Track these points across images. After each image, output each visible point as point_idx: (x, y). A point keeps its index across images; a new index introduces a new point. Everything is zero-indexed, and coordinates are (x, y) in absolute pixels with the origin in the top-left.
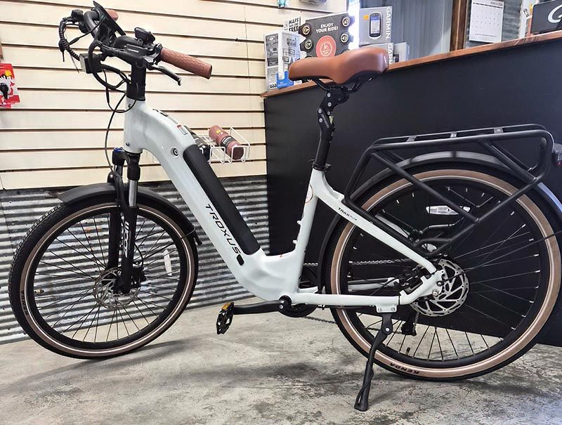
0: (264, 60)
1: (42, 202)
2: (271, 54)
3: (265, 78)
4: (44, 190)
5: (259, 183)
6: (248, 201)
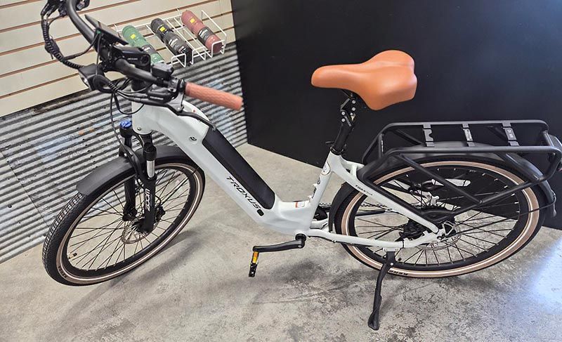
1: (29, 121)
4: (30, 108)
5: (230, 50)
6: (221, 68)
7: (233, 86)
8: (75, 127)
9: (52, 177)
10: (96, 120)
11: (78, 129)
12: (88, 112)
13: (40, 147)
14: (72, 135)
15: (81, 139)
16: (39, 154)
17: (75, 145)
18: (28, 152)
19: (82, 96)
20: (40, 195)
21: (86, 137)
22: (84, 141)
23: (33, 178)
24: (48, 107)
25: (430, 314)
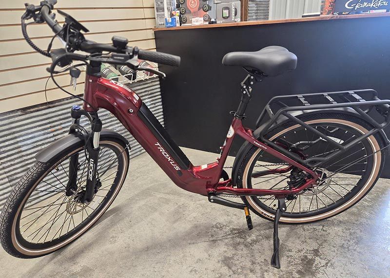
0: (153, 8)
1: (16, 119)
2: (159, 5)
3: (154, 18)
4: (17, 110)
5: (155, 81)
6: (150, 93)
7: (156, 105)
8: (49, 126)
9: (27, 162)
10: (64, 121)
11: (51, 127)
12: (59, 115)
13: (21, 139)
14: (46, 131)
15: (52, 135)
16: (20, 144)
17: (47, 138)
18: (12, 142)
19: (57, 104)
20: (15, 177)
21: (55, 133)
22: (54, 136)
23: (12, 163)
24: (32, 110)
25: (326, 239)
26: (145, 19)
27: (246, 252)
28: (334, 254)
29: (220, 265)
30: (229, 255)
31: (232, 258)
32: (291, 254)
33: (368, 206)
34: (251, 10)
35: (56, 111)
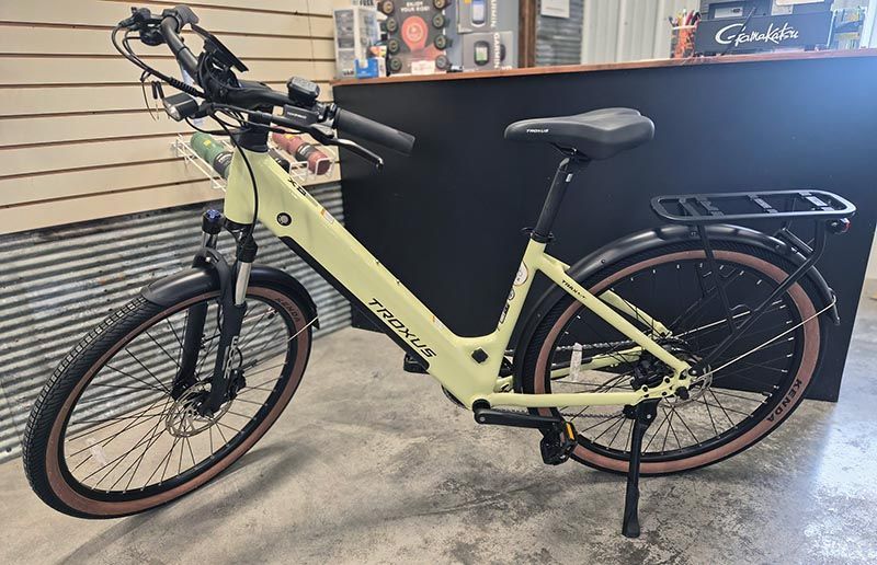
0: (332, 39)
1: (28, 250)
2: (343, 34)
3: (334, 60)
4: (32, 232)
5: (332, 191)
8: (96, 270)
9: (43, 346)
10: (130, 262)
11: (101, 274)
12: (121, 249)
13: (36, 294)
14: (90, 281)
15: (101, 290)
16: (31, 306)
17: (91, 297)
18: (15, 299)
19: (117, 225)
20: (16, 376)
21: (110, 287)
22: (107, 293)
23: (12, 344)
24: (62, 234)
25: (675, 512)
26: (314, 60)
27: (503, 535)
28: (691, 540)
29: (446, 559)
30: (469, 539)
31: (474, 546)
32: (599, 539)
33: (770, 451)
34: (542, 57)
35: (114, 240)
